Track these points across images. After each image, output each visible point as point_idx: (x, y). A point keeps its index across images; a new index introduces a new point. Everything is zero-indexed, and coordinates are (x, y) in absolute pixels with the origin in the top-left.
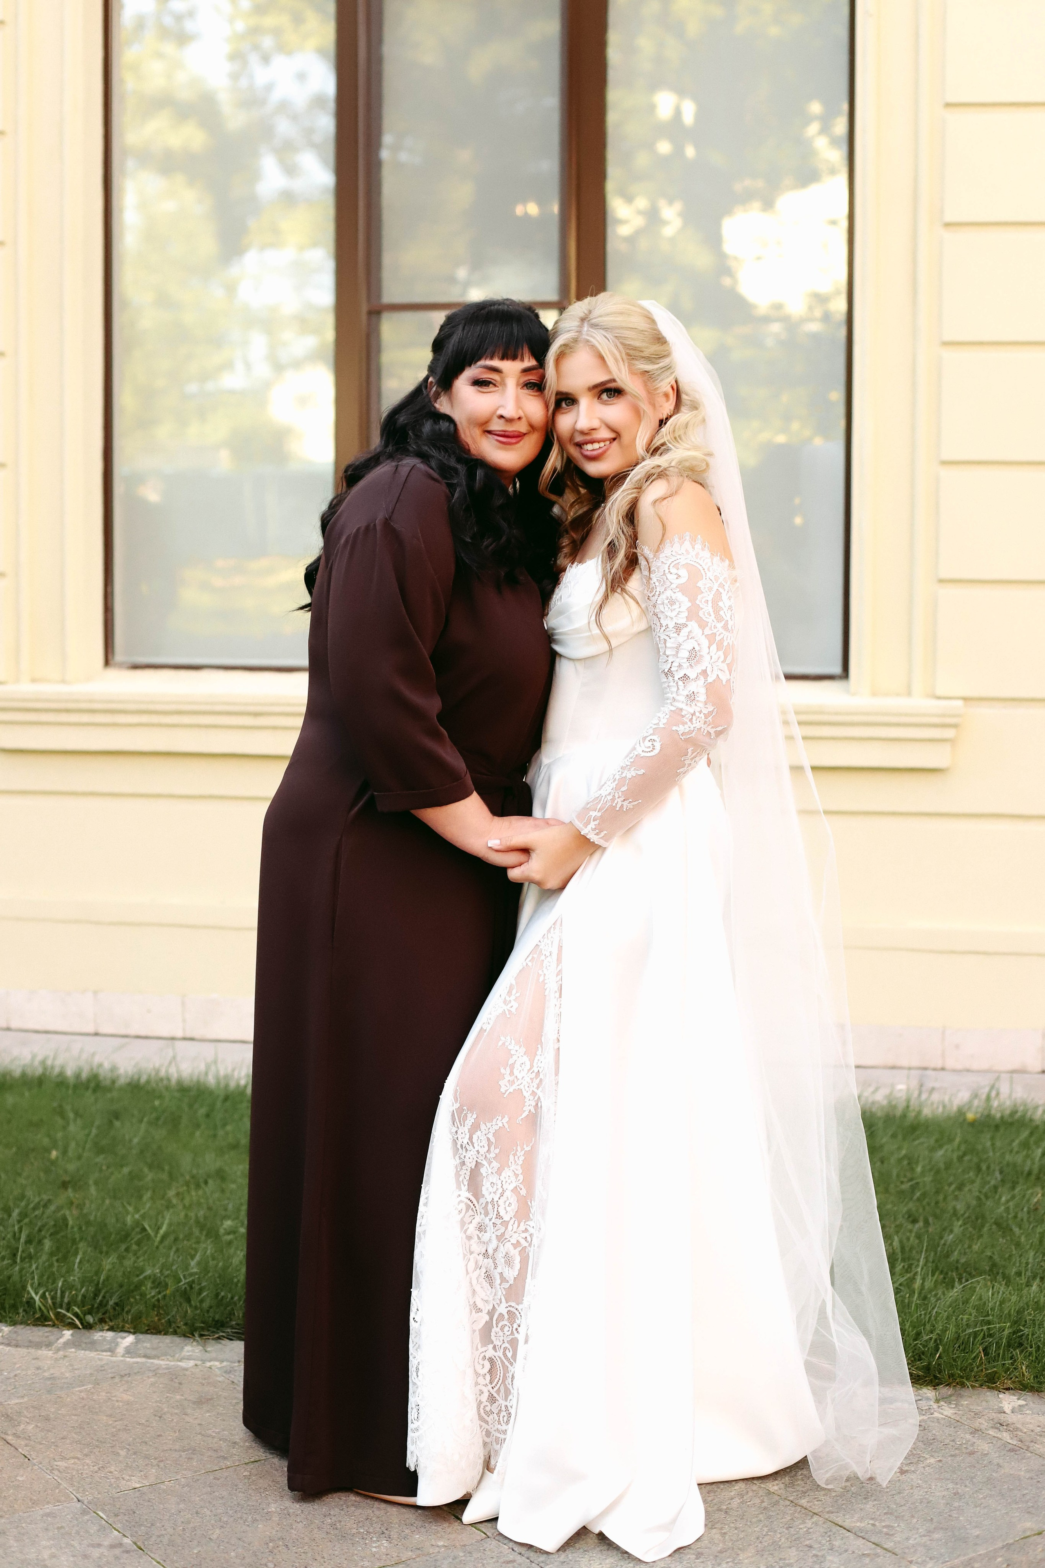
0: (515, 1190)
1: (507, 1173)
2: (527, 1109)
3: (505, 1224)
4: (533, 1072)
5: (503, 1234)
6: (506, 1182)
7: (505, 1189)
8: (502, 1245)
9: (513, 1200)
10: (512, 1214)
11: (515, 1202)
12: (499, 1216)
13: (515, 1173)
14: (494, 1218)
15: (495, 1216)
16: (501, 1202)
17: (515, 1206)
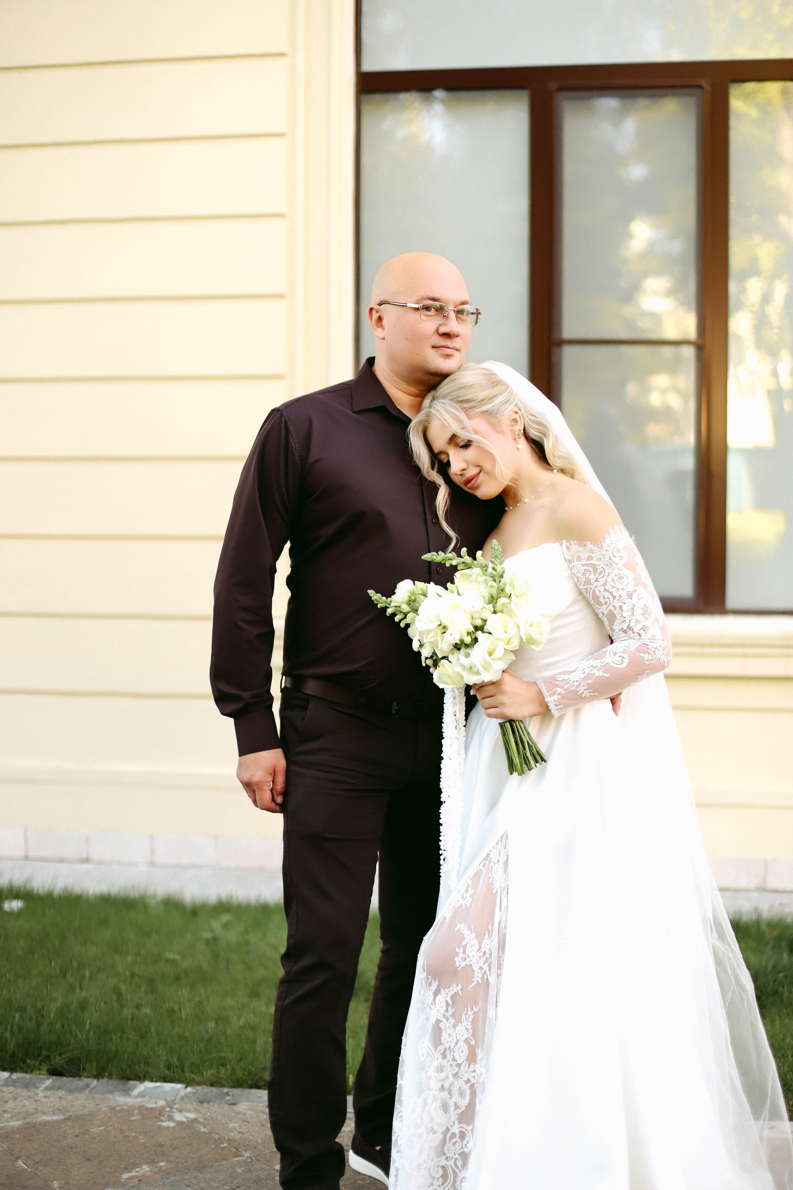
0: (466, 1041)
1: (460, 1027)
2: (475, 980)
3: (459, 1065)
4: (481, 951)
5: (457, 1073)
6: (460, 1034)
7: (459, 1040)
8: (456, 1082)
9: (465, 1047)
10: (464, 1058)
11: (466, 1049)
12: (454, 1059)
13: (466, 1028)
14: (451, 1060)
15: (451, 1059)
16: (456, 1049)
17: (466, 1053)
